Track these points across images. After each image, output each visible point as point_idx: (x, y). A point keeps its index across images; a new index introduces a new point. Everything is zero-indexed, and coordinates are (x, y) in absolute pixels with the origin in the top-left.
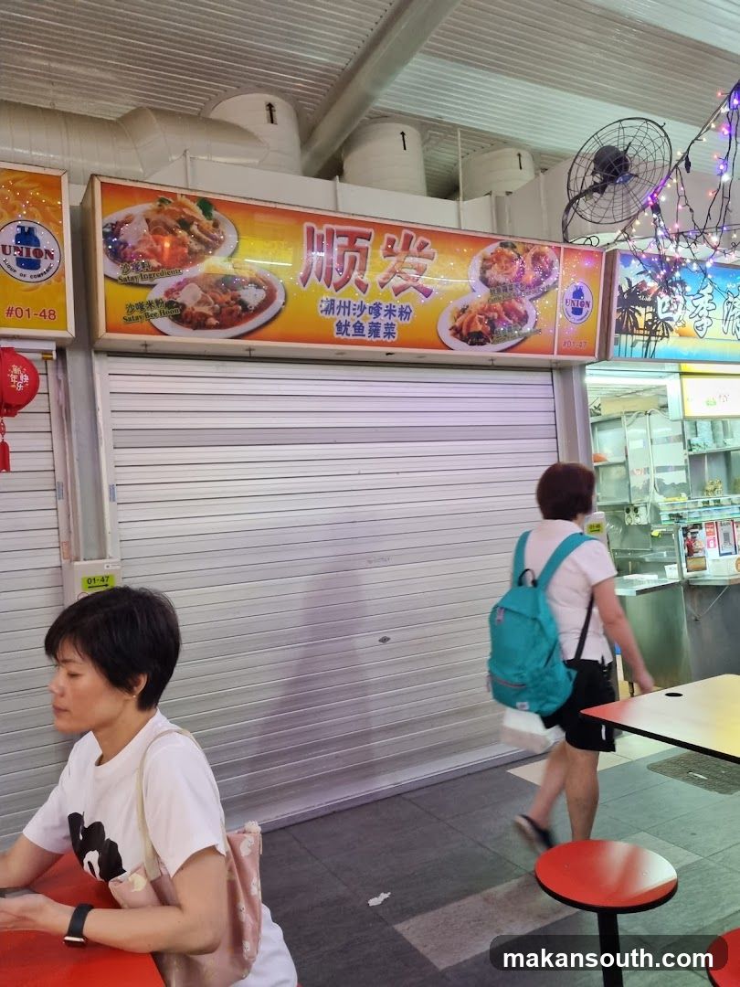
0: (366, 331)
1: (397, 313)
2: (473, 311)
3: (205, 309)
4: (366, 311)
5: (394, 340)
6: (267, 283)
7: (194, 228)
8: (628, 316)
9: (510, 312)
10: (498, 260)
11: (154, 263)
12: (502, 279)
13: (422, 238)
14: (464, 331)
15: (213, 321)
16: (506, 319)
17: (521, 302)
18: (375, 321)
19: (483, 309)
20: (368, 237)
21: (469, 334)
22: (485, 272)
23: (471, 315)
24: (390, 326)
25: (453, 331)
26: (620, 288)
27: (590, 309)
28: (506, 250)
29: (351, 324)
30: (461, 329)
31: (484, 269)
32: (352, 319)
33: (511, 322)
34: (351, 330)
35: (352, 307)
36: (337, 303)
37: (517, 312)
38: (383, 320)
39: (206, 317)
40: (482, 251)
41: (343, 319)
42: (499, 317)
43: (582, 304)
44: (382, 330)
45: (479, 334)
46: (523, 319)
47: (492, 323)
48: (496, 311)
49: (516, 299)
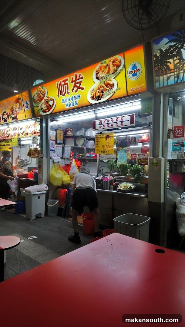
0: (71, 105)
1: (77, 98)
2: (96, 89)
3: (46, 108)
4: (70, 99)
5: (78, 105)
6: (53, 99)
7: (42, 92)
8: (163, 67)
9: (107, 85)
10: (101, 69)
11: (38, 102)
12: (103, 75)
13: (79, 74)
14: (94, 97)
15: (47, 110)
16: (106, 88)
17: (111, 80)
18: (73, 101)
19: (98, 88)
20: (67, 80)
21: (96, 97)
22: (97, 76)
23: (95, 91)
24: (76, 101)
25: (91, 98)
26: (155, 56)
27: (141, 72)
28: (103, 65)
29: (68, 104)
30: (93, 97)
31: (97, 74)
32: (68, 103)
33: (108, 89)
34: (68, 105)
35: (67, 99)
36: (65, 100)
37: (110, 84)
38: (74, 100)
39: (46, 110)
40: (96, 69)
41: (66, 103)
42: (104, 88)
43: (137, 71)
44: (75, 103)
45: (99, 96)
46: (113, 86)
47: (102, 91)
48: (103, 87)
49: (109, 80)
